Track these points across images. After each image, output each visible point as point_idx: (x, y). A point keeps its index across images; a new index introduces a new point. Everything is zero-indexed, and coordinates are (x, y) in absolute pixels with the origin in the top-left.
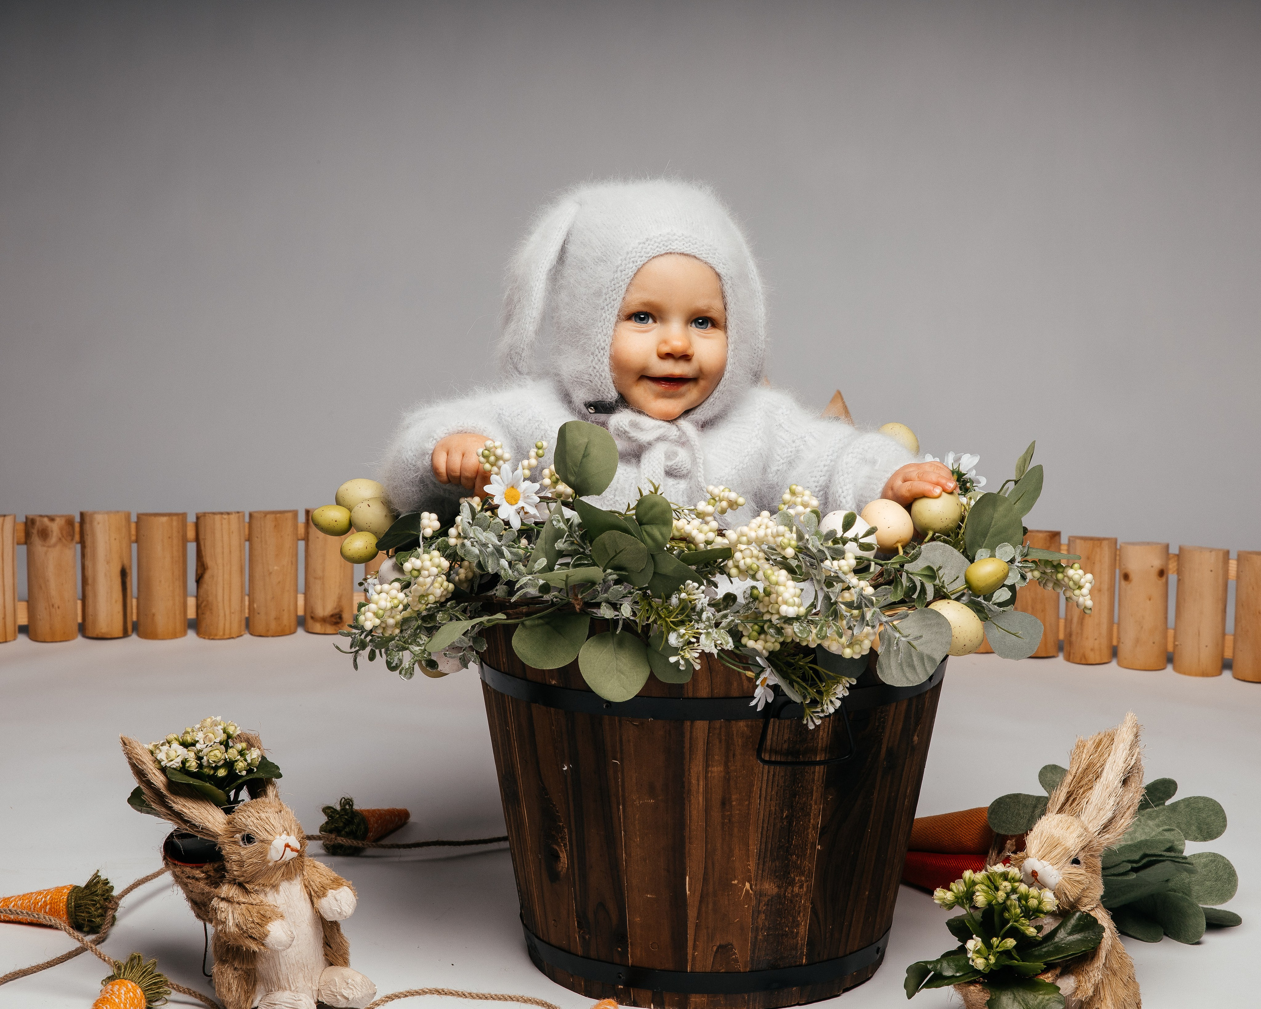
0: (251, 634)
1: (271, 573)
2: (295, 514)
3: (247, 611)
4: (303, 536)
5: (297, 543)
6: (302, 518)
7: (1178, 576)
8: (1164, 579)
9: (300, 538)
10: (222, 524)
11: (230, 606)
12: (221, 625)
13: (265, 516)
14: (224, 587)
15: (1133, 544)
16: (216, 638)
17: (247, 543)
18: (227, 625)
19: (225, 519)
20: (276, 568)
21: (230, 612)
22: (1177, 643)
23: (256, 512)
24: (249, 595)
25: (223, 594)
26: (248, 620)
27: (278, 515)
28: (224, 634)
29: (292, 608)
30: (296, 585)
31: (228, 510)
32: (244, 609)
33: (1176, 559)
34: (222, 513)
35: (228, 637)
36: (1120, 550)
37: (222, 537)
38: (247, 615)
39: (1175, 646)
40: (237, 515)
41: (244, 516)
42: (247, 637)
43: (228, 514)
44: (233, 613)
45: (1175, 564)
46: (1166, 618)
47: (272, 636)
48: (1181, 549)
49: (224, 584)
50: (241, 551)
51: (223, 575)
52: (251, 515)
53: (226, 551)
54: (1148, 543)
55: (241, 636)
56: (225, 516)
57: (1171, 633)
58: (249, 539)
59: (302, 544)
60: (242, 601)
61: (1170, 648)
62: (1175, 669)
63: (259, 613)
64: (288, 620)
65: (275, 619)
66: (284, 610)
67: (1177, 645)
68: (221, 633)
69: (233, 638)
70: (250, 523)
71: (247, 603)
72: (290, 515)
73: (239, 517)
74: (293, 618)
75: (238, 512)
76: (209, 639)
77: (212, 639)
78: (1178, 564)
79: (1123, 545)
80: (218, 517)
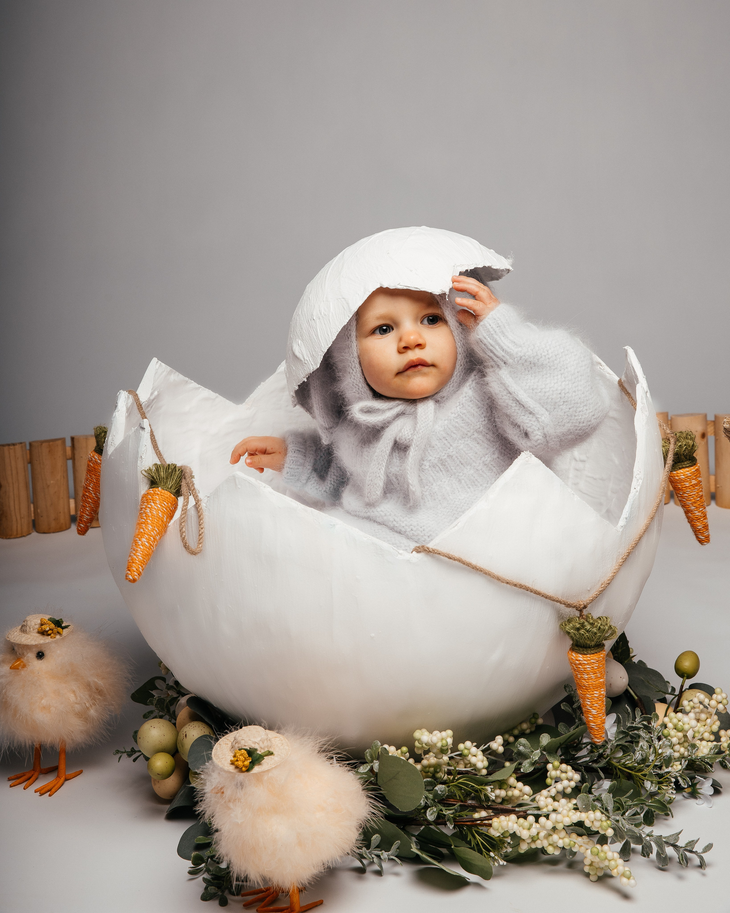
0: (37, 532)
1: (48, 486)
2: (63, 440)
3: (33, 515)
4: (70, 456)
5: (66, 463)
6: (69, 443)
7: (715, 438)
8: (705, 440)
9: (68, 458)
10: (9, 453)
11: (20, 512)
12: (14, 527)
13: (41, 444)
14: (14, 499)
15: (681, 416)
16: (11, 537)
17: (29, 465)
18: (19, 529)
19: (11, 449)
20: (52, 482)
21: (21, 518)
22: (718, 486)
23: (34, 442)
24: (33, 503)
25: (14, 504)
26: (34, 522)
27: (51, 443)
28: (17, 534)
29: (66, 510)
30: (68, 492)
31: (14, 442)
32: (31, 514)
33: (713, 424)
34: (9, 445)
35: (20, 536)
36: (671, 420)
37: (11, 463)
38: (33, 518)
39: (716, 488)
40: (20, 445)
41: (25, 445)
42: (34, 534)
43: (14, 445)
44: (23, 518)
45: (712, 428)
46: (708, 468)
47: (54, 532)
48: (716, 417)
49: (14, 497)
50: (25, 471)
51: (13, 490)
52: (30, 444)
53: (14, 472)
54: (692, 415)
55: (30, 534)
56: (12, 447)
57: (712, 478)
58: (31, 462)
59: (70, 463)
60: (29, 508)
61: (713, 489)
62: (717, 504)
63: (42, 517)
64: (64, 519)
65: (54, 519)
66: (60, 513)
67: (718, 487)
68: (15, 533)
69: (24, 536)
70: (30, 450)
71: (32, 509)
72: (59, 442)
73: (22, 447)
74: (68, 518)
75: (21, 443)
76: (6, 538)
77: (9, 538)
78: (715, 428)
79: (673, 417)
80: (6, 448)
